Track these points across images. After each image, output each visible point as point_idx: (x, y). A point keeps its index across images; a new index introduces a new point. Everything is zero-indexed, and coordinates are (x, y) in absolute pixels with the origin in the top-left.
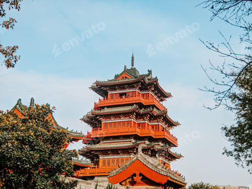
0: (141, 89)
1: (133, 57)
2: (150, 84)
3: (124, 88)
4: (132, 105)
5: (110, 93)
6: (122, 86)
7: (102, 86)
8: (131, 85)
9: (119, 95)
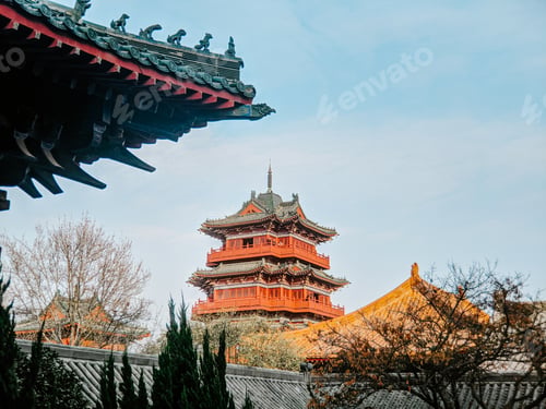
0: (276, 230)
1: (270, 173)
2: (290, 223)
3: (249, 231)
4: (259, 258)
5: (229, 238)
6: (245, 227)
7: (215, 229)
8: (258, 226)
9: (242, 242)
